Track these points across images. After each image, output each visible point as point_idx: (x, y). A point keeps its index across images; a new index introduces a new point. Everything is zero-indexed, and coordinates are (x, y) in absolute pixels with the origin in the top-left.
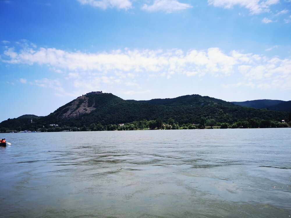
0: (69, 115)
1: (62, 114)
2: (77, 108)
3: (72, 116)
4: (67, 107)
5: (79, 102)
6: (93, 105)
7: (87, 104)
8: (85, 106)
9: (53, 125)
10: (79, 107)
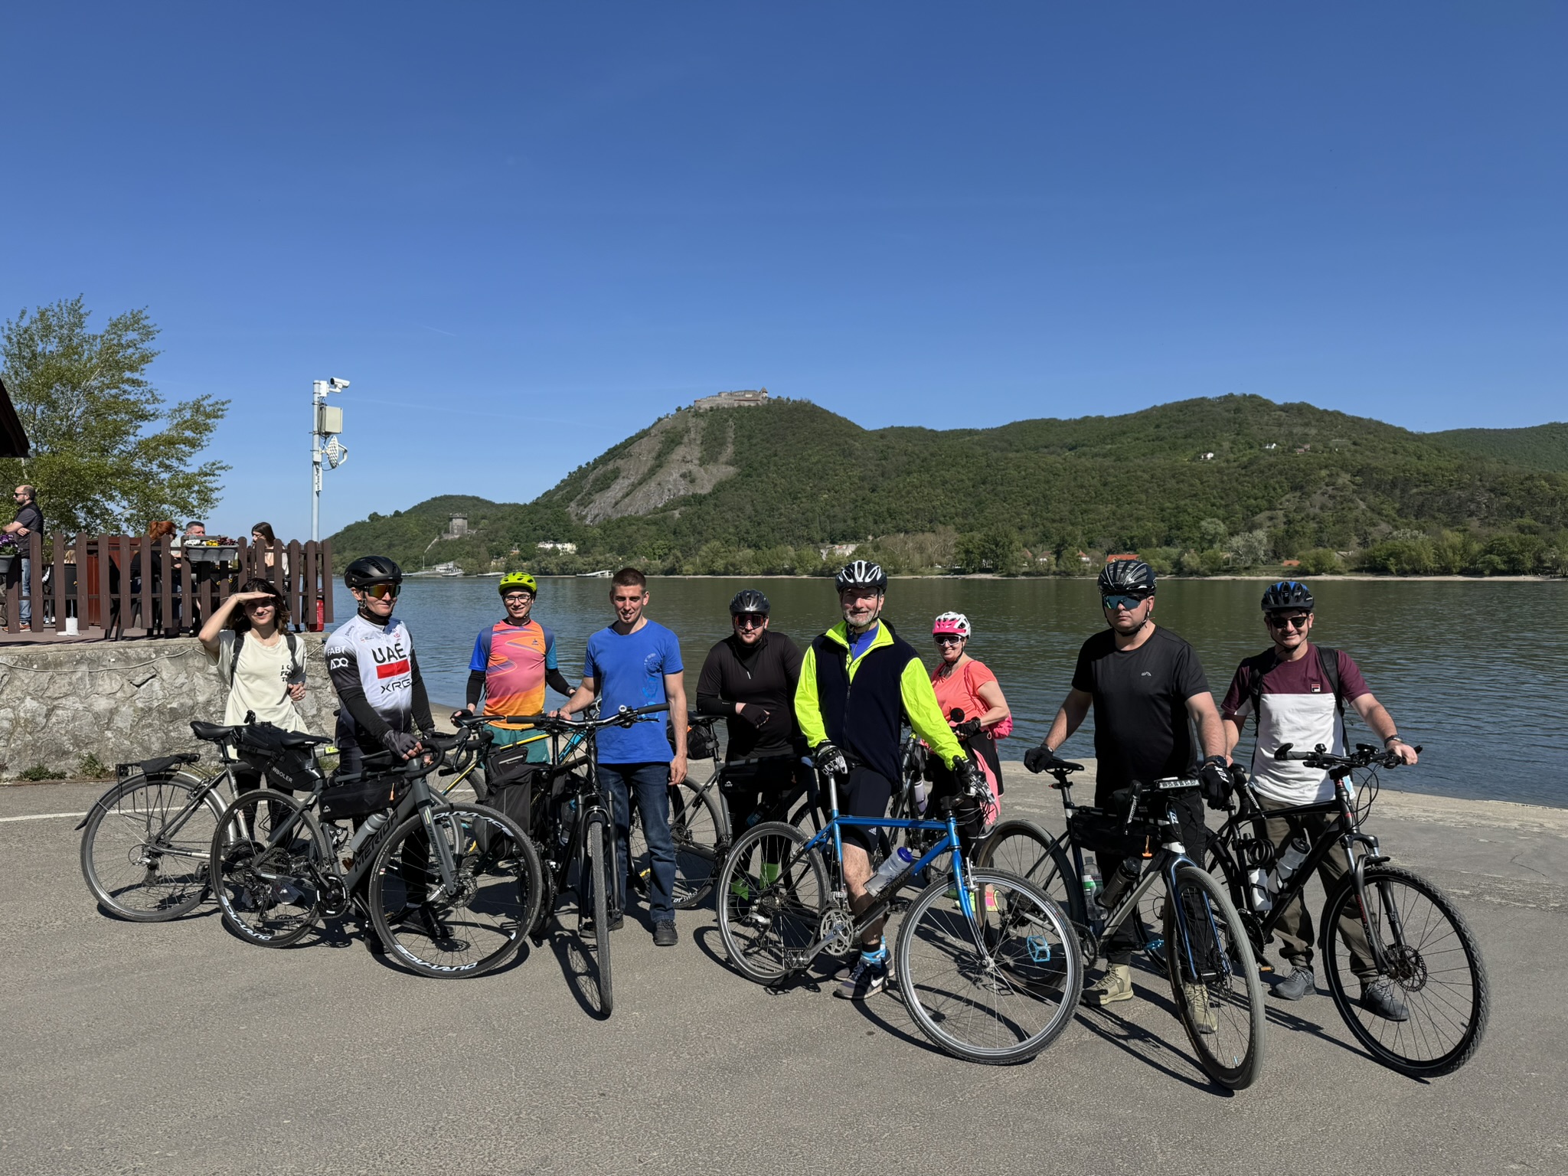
0: (617, 503)
1: (588, 494)
2: (652, 472)
3: (632, 506)
4: (610, 466)
5: (662, 442)
6: (723, 458)
7: (696, 452)
8: (689, 458)
9: (552, 545)
10: (660, 466)
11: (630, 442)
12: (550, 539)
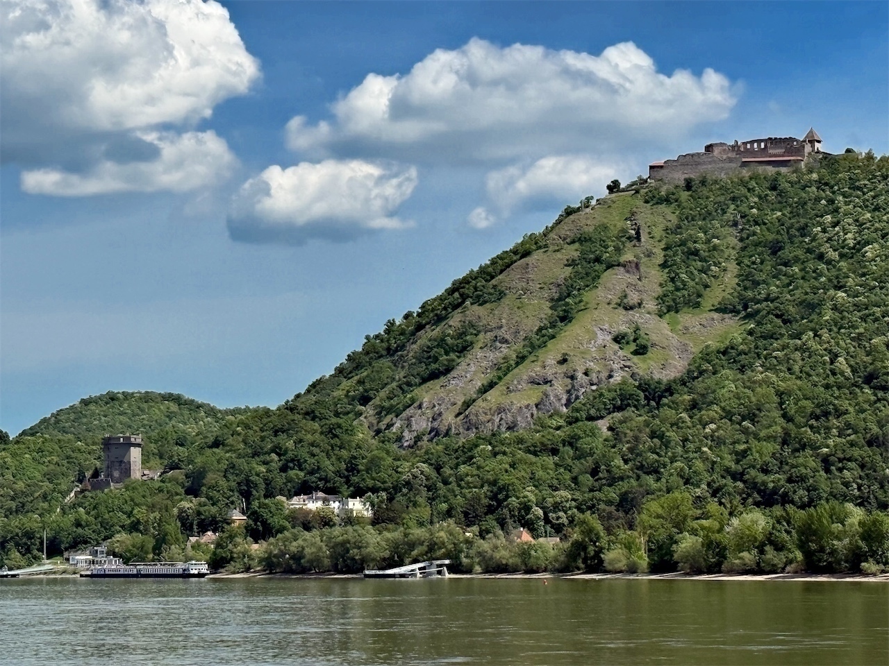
0: (467, 404)
1: (405, 386)
3: (501, 410)
4: (455, 320)
5: (572, 263)
6: (715, 296)
8: (633, 298)
9: (319, 504)
10: (566, 318)
11: (503, 263)
12: (317, 489)
